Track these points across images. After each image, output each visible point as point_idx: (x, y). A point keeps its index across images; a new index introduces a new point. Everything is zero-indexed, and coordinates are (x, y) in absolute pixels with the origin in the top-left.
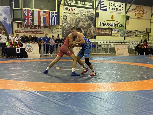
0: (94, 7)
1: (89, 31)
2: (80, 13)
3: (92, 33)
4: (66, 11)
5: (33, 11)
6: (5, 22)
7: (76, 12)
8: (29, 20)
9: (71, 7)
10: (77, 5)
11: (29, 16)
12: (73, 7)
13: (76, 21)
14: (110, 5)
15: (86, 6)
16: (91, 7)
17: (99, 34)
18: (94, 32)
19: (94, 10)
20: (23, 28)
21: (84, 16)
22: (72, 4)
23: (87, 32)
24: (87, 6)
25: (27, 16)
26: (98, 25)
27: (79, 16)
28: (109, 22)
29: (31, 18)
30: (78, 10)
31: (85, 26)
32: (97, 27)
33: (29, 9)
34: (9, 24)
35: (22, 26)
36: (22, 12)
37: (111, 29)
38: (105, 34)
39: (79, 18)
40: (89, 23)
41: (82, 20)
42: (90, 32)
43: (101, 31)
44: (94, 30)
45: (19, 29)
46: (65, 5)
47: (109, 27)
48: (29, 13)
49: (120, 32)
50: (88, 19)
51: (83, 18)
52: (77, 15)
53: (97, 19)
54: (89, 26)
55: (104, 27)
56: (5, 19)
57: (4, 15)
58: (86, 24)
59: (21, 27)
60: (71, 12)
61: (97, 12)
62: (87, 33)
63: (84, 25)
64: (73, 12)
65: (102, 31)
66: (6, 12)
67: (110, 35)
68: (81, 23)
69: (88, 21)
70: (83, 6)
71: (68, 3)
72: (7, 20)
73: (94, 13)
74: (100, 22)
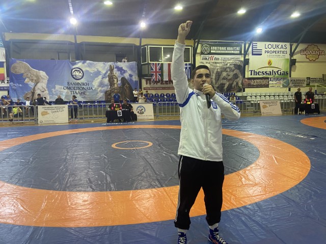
0: (243, 52)
1: (235, 83)
2: (222, 61)
3: (240, 85)
4: (204, 61)
5: (162, 64)
6: (131, 79)
7: (217, 61)
8: (158, 75)
9: (210, 56)
10: (219, 52)
11: (158, 70)
12: (213, 56)
13: (217, 72)
14: (267, 47)
15: (230, 52)
16: (239, 52)
17: (250, 86)
18: (242, 84)
19: (243, 56)
20: (152, 84)
21: (228, 65)
22: (212, 51)
23: (232, 83)
24: (233, 52)
25: (154, 70)
26: (248, 75)
27: (221, 65)
28: (264, 70)
29: (159, 72)
30: (220, 58)
31: (230, 77)
32: (246, 77)
33: (157, 63)
34: (136, 81)
35: (151, 82)
36: (150, 66)
37: (268, 78)
38: (259, 85)
39: (221, 68)
40: (235, 72)
41: (225, 70)
42: (237, 84)
43: (252, 82)
44: (242, 81)
45: (148, 86)
46: (202, 53)
47: (264, 76)
48: (158, 68)
49: (282, 82)
50: (233, 68)
51: (227, 68)
52: (218, 65)
53: (247, 66)
54: (236, 76)
55: (258, 76)
56: (131, 76)
57: (129, 72)
58: (232, 74)
59: (150, 84)
60: (210, 61)
61: (247, 58)
62: (233, 85)
63: (229, 75)
64: (214, 61)
65: (254, 82)
66: (131, 68)
67: (267, 86)
68: (224, 74)
69: (234, 70)
70: (227, 52)
71: (206, 51)
72: (133, 77)
73: (242, 59)
74: (251, 71)
